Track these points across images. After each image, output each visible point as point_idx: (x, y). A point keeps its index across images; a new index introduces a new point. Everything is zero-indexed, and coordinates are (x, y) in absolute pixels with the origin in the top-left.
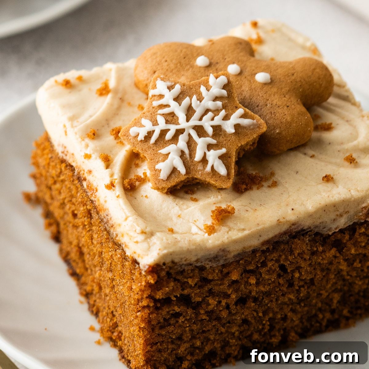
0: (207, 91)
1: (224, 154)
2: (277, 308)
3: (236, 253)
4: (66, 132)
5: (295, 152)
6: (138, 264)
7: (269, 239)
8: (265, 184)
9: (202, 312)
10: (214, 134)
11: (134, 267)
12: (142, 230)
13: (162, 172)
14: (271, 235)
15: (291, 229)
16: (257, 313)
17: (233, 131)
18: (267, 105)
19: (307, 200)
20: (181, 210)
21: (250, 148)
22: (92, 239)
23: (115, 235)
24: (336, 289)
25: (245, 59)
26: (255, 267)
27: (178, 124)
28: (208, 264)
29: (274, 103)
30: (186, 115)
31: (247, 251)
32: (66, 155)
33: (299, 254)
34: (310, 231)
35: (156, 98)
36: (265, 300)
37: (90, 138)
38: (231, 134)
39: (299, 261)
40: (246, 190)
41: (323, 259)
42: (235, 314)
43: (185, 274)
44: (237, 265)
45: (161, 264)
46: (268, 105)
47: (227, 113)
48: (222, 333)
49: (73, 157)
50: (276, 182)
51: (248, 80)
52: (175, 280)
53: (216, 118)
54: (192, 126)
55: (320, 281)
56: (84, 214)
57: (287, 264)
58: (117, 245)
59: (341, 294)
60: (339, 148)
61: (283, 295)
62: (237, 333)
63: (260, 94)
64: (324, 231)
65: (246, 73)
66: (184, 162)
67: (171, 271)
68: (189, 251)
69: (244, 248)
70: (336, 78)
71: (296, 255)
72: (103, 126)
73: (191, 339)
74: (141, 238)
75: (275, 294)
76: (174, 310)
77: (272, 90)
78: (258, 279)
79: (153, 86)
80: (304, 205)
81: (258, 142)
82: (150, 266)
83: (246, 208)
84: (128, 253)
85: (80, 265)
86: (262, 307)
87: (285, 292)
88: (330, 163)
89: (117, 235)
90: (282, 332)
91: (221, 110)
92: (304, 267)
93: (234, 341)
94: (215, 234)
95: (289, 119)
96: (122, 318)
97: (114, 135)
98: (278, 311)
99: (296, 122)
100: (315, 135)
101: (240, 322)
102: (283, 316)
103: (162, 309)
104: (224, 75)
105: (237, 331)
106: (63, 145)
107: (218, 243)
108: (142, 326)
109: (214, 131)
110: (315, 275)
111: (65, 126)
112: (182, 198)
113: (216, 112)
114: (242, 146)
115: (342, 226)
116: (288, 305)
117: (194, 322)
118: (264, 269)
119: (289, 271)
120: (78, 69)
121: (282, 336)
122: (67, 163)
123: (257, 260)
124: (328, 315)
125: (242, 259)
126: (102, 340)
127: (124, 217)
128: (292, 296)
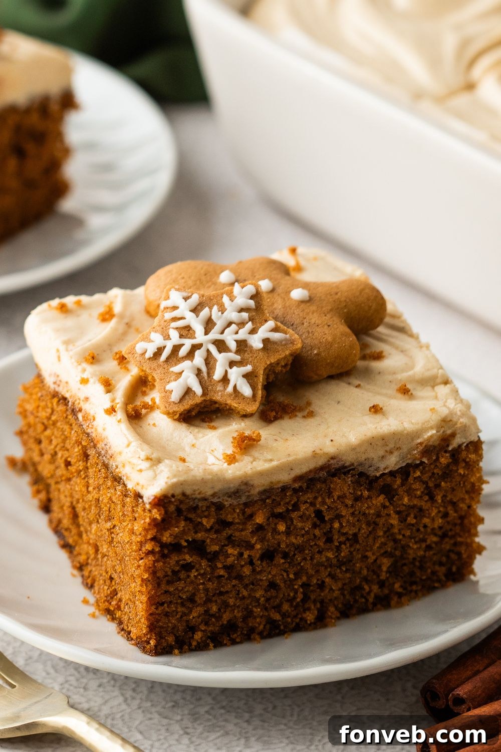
0: (231, 302)
1: (249, 372)
2: (312, 569)
3: (261, 489)
4: (59, 358)
5: (337, 381)
6: (141, 497)
7: (303, 474)
8: (300, 415)
9: (220, 565)
10: (238, 350)
11: (137, 503)
12: (147, 456)
13: (173, 393)
14: (304, 469)
15: (330, 463)
16: (288, 575)
17: (261, 346)
18: (303, 324)
19: (350, 432)
20: (196, 439)
21: (282, 371)
22: (88, 487)
23: (114, 467)
24: (386, 552)
25: (279, 276)
26: (285, 509)
27: (195, 338)
28: (227, 501)
29: (313, 321)
30: (205, 328)
31: (275, 487)
32: (59, 386)
33: (339, 497)
34: (353, 469)
35: (169, 310)
36: (297, 556)
37: (88, 363)
38: (259, 350)
39: (339, 507)
40: (276, 418)
41: (369, 508)
42: (260, 572)
43: (199, 512)
44: (262, 504)
45: (170, 495)
46: (305, 324)
47: (254, 326)
48: (244, 598)
49: (67, 387)
50: (312, 412)
51: (282, 298)
52: (187, 519)
53: (240, 331)
54: (210, 340)
55: (365, 538)
56: (79, 457)
57: (324, 508)
58: (117, 480)
59: (392, 560)
60: (390, 378)
61: (320, 552)
62: (262, 599)
63: (295, 311)
64: (370, 471)
65: (280, 290)
66: (200, 382)
67: (182, 506)
68: (204, 481)
69: (272, 483)
70: (390, 307)
71: (336, 498)
72: (104, 351)
73: (205, 602)
74: (146, 465)
75: (309, 550)
76: (185, 560)
77: (311, 308)
78: (288, 528)
79: (165, 297)
80: (345, 436)
81: (291, 364)
82: (156, 497)
83: (275, 437)
84: (130, 486)
85: (74, 531)
86: (293, 567)
87: (322, 549)
88: (379, 394)
89: (117, 467)
90: (318, 605)
91: (247, 323)
92: (345, 516)
93: (259, 610)
94: (237, 464)
95: (330, 339)
96: (122, 576)
97: (117, 359)
98: (314, 573)
99: (338, 343)
100: (361, 364)
101: (266, 585)
102: (319, 582)
103: (170, 558)
104: (252, 284)
105: (262, 597)
106: (55, 374)
107: (239, 473)
108: (145, 577)
109: (237, 347)
110: (359, 530)
111: (58, 351)
112: (197, 426)
113: (241, 324)
114: (271, 364)
115: (393, 466)
116: (326, 568)
117: (209, 579)
118: (296, 513)
119: (326, 519)
120: (76, 294)
121: (319, 610)
122: (60, 396)
123: (287, 500)
124: (375, 588)
125: (269, 498)
126: (97, 613)
127: (126, 443)
128: (330, 555)
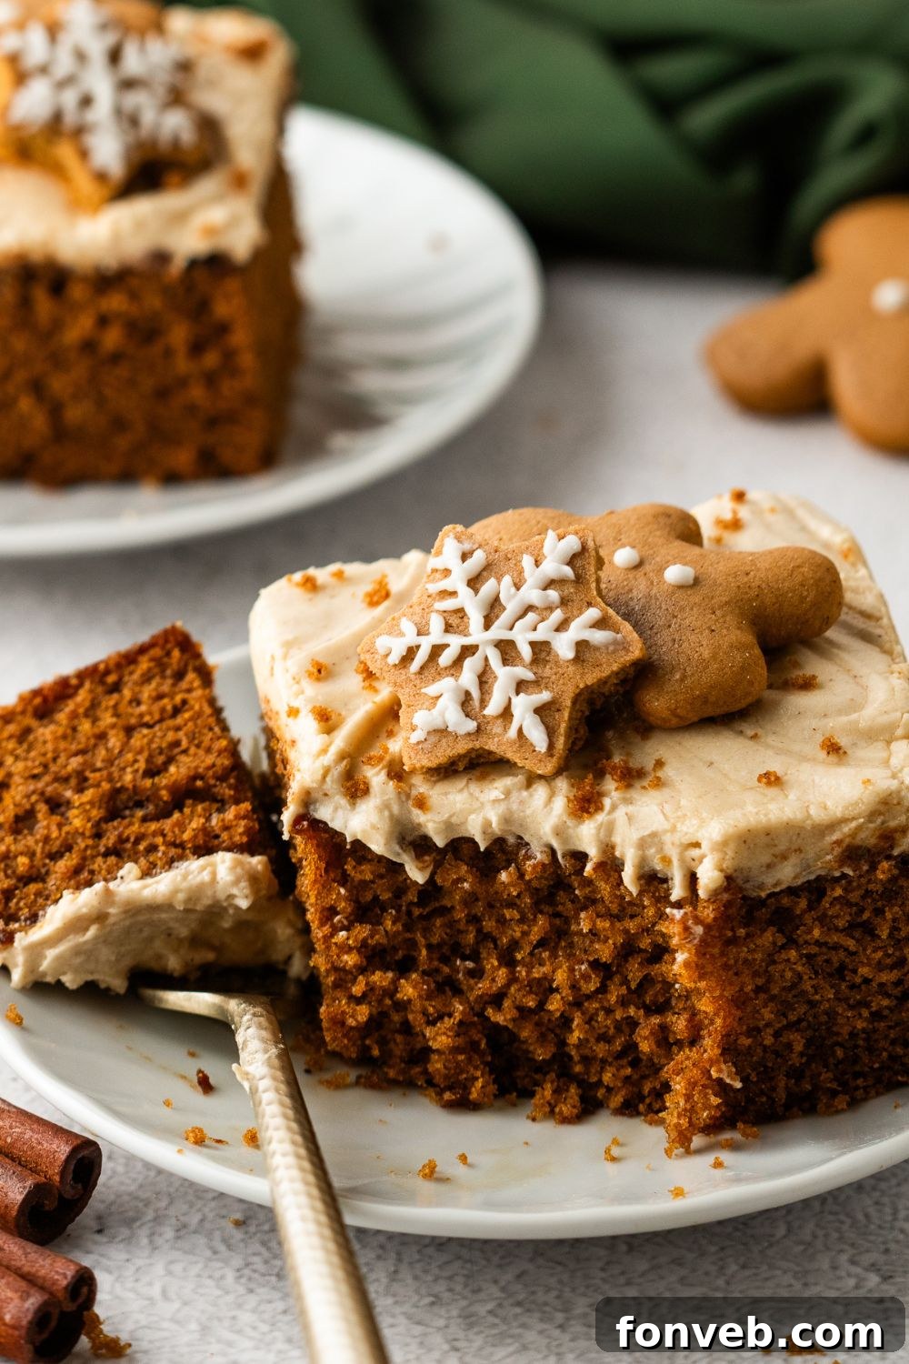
0: (534, 567)
1: (546, 704)
8: (637, 783)
10: (534, 661)
17: (572, 655)
27: (468, 634)
30: (486, 617)
35: (437, 575)
37: (311, 679)
38: (567, 662)
47: (565, 618)
50: (661, 780)
53: (541, 626)
54: (493, 640)
60: (815, 723)
91: (556, 608)
97: (362, 672)
109: (533, 654)
113: (545, 611)
114: (586, 687)
